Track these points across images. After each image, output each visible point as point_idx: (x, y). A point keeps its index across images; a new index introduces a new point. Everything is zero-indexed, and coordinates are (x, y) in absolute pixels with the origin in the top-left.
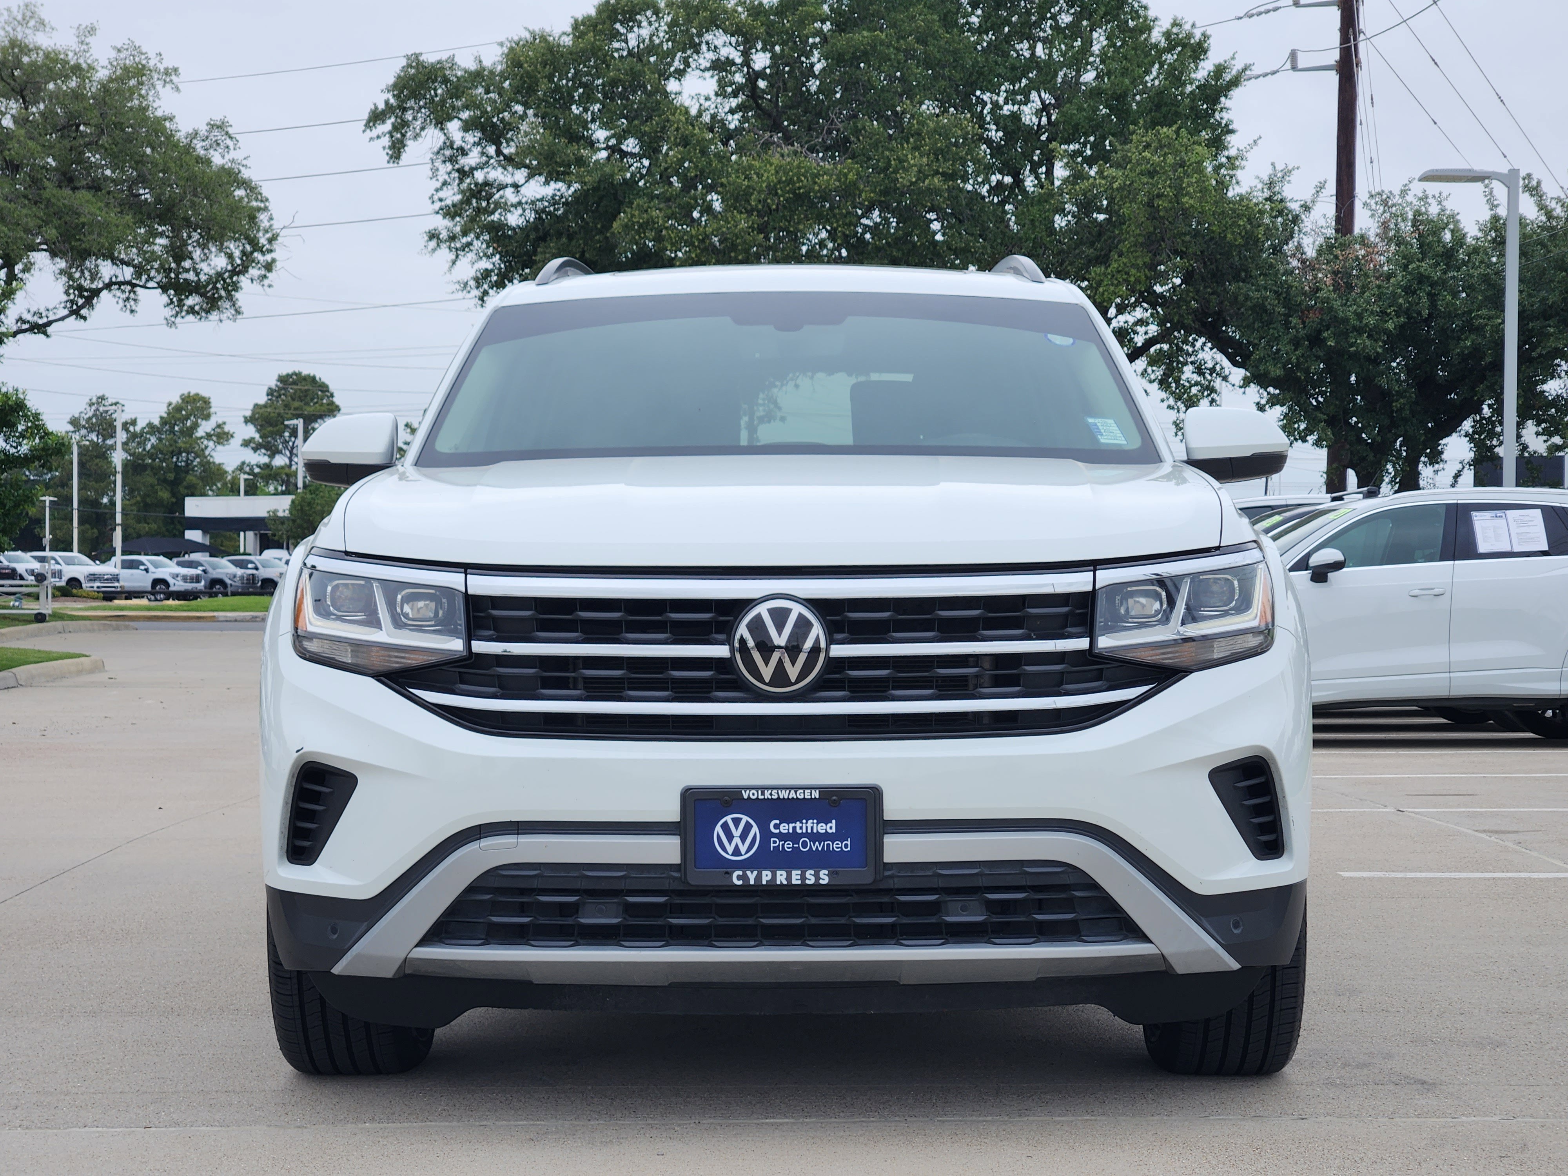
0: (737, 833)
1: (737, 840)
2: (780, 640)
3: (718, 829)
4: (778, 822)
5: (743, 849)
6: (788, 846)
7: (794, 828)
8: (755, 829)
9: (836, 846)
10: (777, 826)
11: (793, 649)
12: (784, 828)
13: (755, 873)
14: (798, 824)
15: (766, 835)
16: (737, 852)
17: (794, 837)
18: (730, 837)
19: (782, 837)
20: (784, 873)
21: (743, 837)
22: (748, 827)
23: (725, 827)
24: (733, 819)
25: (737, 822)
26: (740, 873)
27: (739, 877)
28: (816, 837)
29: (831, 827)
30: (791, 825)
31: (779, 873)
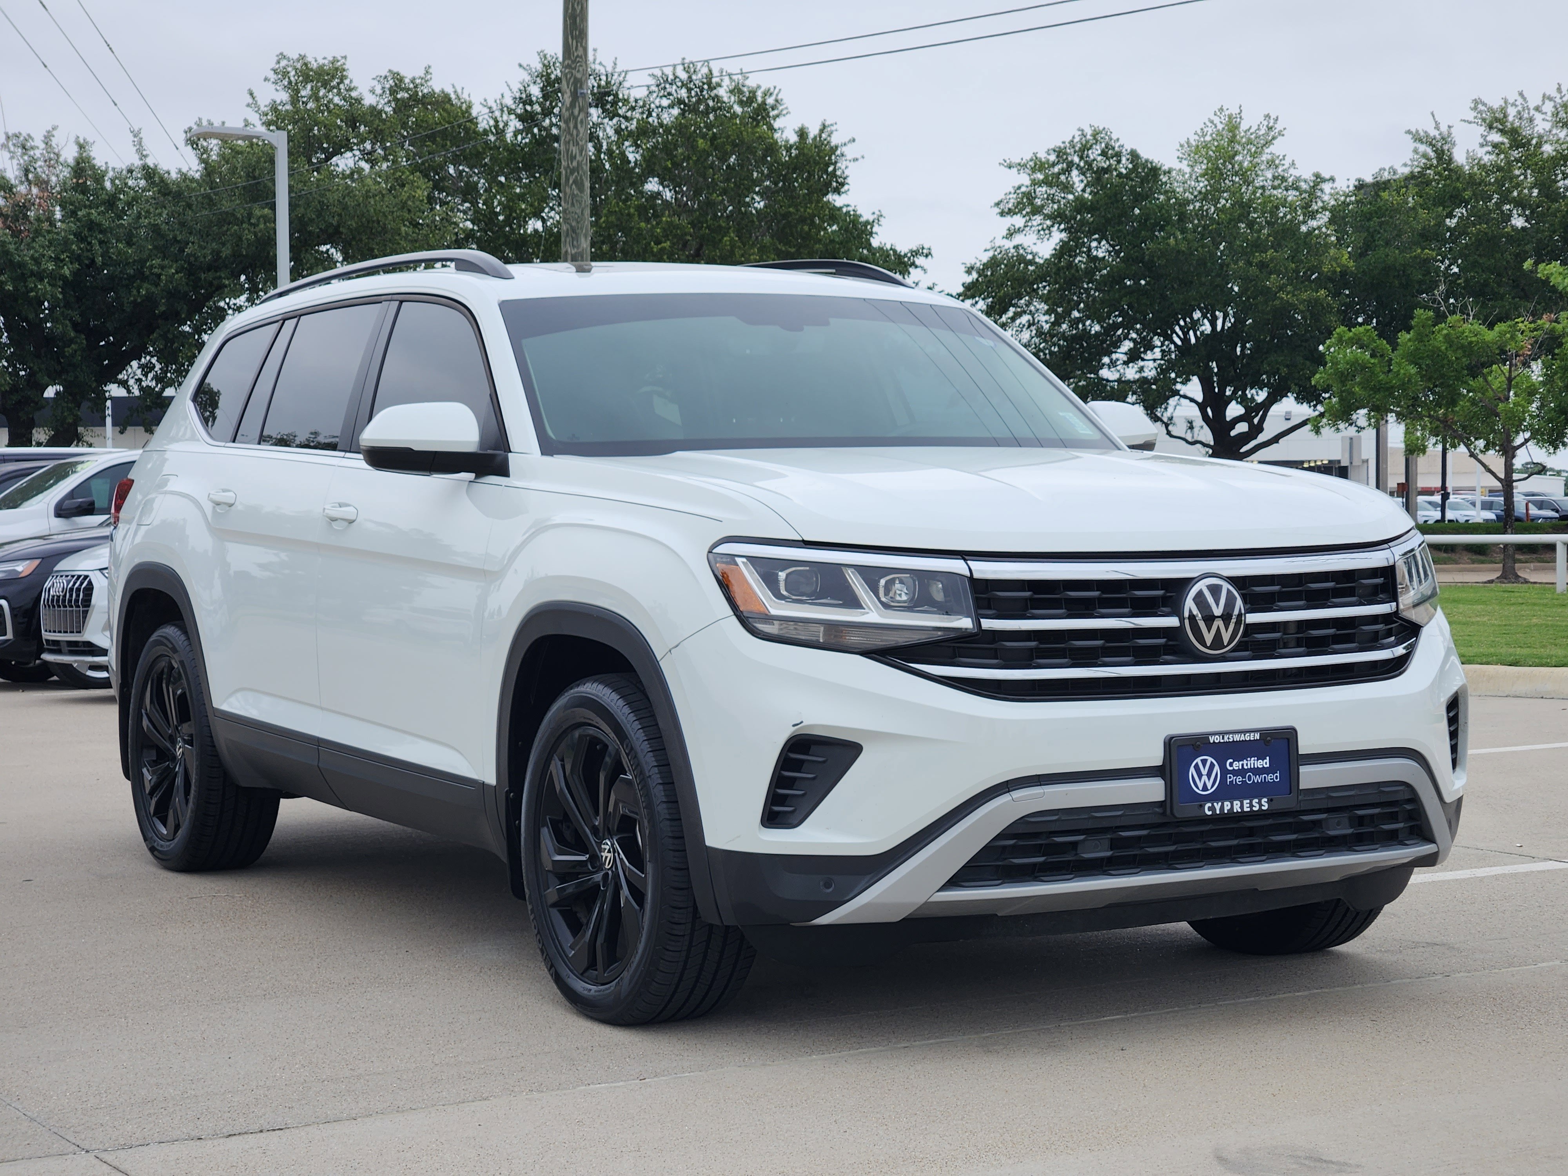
0: (1204, 772)
1: (1205, 778)
2: (1218, 611)
3: (1192, 770)
4: (1231, 760)
5: (1209, 785)
6: (1239, 779)
7: (1243, 765)
8: (1217, 768)
9: (1269, 778)
10: (1231, 764)
11: (1226, 617)
12: (1237, 765)
13: (1220, 804)
14: (1245, 762)
15: (1224, 772)
16: (1205, 788)
17: (1242, 772)
18: (1200, 776)
19: (1235, 773)
20: (1238, 803)
21: (1209, 775)
22: (1212, 766)
23: (1197, 767)
24: (1202, 760)
25: (1204, 762)
26: (1210, 805)
27: (1209, 809)
28: (1257, 771)
29: (1265, 763)
30: (1241, 763)
31: (1235, 803)
